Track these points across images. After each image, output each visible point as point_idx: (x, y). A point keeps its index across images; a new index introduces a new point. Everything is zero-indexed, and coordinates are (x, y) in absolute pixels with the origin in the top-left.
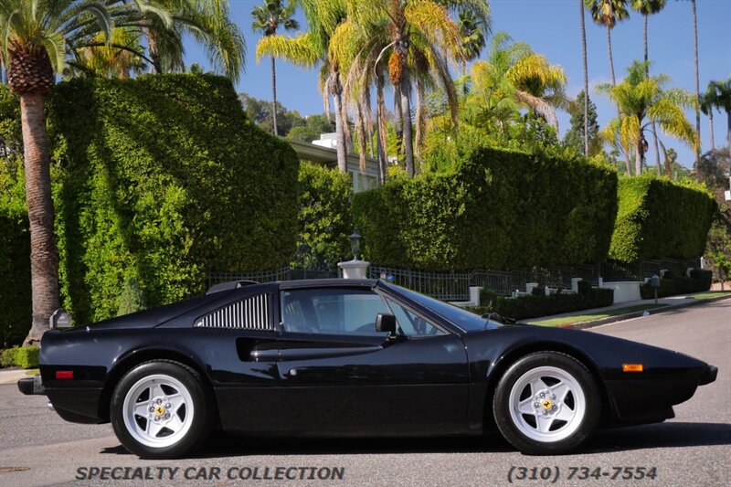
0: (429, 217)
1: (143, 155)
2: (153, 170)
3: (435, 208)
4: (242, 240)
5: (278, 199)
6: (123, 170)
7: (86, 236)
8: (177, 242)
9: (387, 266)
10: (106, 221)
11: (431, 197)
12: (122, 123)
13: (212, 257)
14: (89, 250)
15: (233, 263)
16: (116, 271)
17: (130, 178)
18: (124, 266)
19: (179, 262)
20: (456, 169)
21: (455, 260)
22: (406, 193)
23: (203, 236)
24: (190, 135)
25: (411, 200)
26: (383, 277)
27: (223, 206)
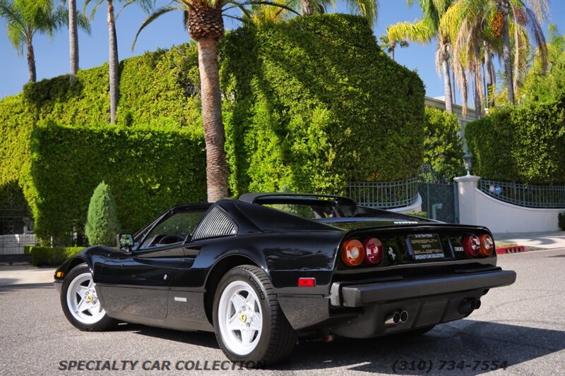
0: (533, 139)
1: (294, 84)
2: (302, 96)
3: (538, 131)
4: (377, 154)
5: (408, 119)
6: (278, 97)
7: (249, 153)
8: (322, 156)
9: (496, 180)
10: (265, 140)
11: (534, 122)
12: (278, 58)
13: (352, 168)
14: (251, 164)
15: (370, 174)
16: (273, 181)
17: (283, 103)
18: (279, 177)
19: (323, 172)
20: (556, 98)
21: (554, 174)
22: (513, 119)
23: (344, 151)
24: (333, 65)
25: (517, 125)
26: (492, 189)
27: (361, 125)
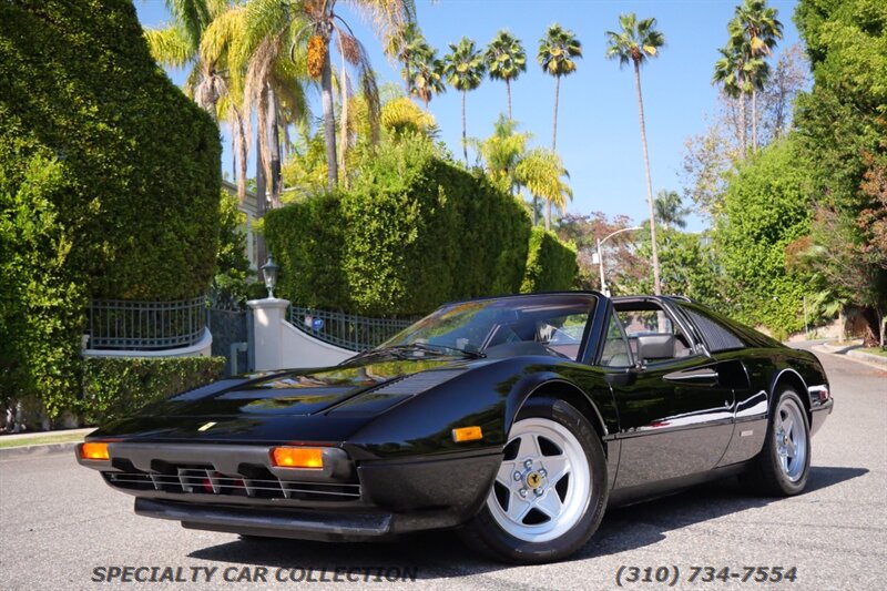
0: (373, 243)
3: (380, 231)
4: (144, 250)
8: (45, 246)
11: (375, 216)
13: (98, 272)
15: (131, 286)
19: (46, 278)
20: (406, 183)
21: (400, 301)
22: (344, 209)
23: (85, 240)
24: (70, 78)
25: (351, 219)
26: (308, 322)
27: (119, 195)
